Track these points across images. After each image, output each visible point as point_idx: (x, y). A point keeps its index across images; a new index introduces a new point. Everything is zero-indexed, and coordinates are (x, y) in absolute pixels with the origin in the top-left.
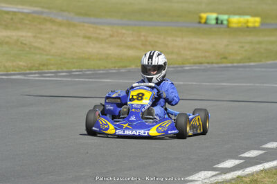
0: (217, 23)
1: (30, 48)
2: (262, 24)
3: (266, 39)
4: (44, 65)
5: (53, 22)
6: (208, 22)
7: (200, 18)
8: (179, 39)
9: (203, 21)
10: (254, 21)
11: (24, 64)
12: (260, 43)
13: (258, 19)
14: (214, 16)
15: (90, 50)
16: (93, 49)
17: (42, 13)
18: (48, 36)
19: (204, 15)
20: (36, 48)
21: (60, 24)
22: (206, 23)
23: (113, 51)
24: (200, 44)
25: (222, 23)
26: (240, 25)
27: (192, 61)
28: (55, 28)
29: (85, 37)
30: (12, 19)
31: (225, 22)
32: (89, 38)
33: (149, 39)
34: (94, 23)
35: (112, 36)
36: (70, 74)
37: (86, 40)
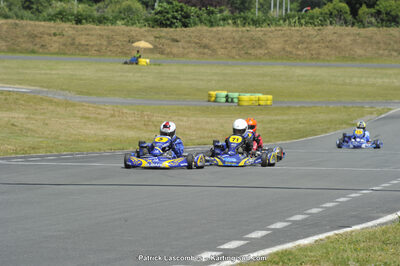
0: (227, 101)
1: (21, 130)
2: (274, 101)
3: (278, 117)
4: (33, 148)
5: (51, 102)
6: (218, 100)
7: (210, 96)
8: (185, 119)
9: (213, 99)
10: (266, 99)
11: (12, 147)
12: (271, 122)
13: (270, 97)
14: (224, 93)
15: (87, 131)
16: (91, 130)
17: (39, 92)
18: (42, 117)
19: (213, 93)
20: (28, 130)
21: (58, 104)
22: (215, 101)
23: (112, 132)
24: (207, 123)
25: (232, 101)
26: (250, 103)
27: (197, 141)
28: (51, 108)
29: (83, 117)
30: (6, 99)
31: (236, 100)
32: (88, 118)
33: (154, 119)
34: (94, 103)
35: (113, 116)
36: (59, 158)
37: (84, 121)
